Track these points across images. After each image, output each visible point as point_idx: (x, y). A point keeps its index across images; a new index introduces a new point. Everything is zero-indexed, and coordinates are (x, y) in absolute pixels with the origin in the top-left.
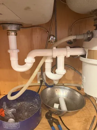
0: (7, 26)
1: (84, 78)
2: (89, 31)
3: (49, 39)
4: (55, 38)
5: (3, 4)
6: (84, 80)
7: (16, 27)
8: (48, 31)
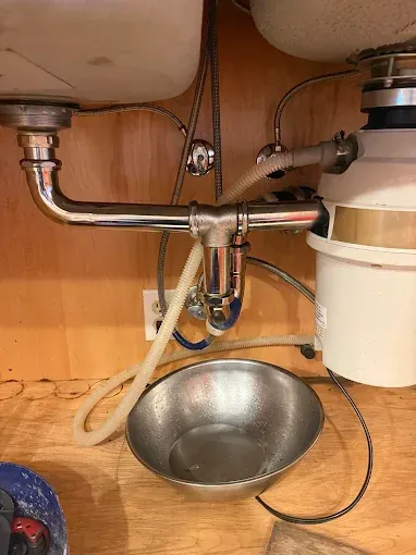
0: (20, 112)
1: (324, 311)
2: (342, 133)
3: (190, 158)
4: (211, 153)
5: (8, 50)
6: (324, 319)
7: (53, 113)
8: (184, 127)
